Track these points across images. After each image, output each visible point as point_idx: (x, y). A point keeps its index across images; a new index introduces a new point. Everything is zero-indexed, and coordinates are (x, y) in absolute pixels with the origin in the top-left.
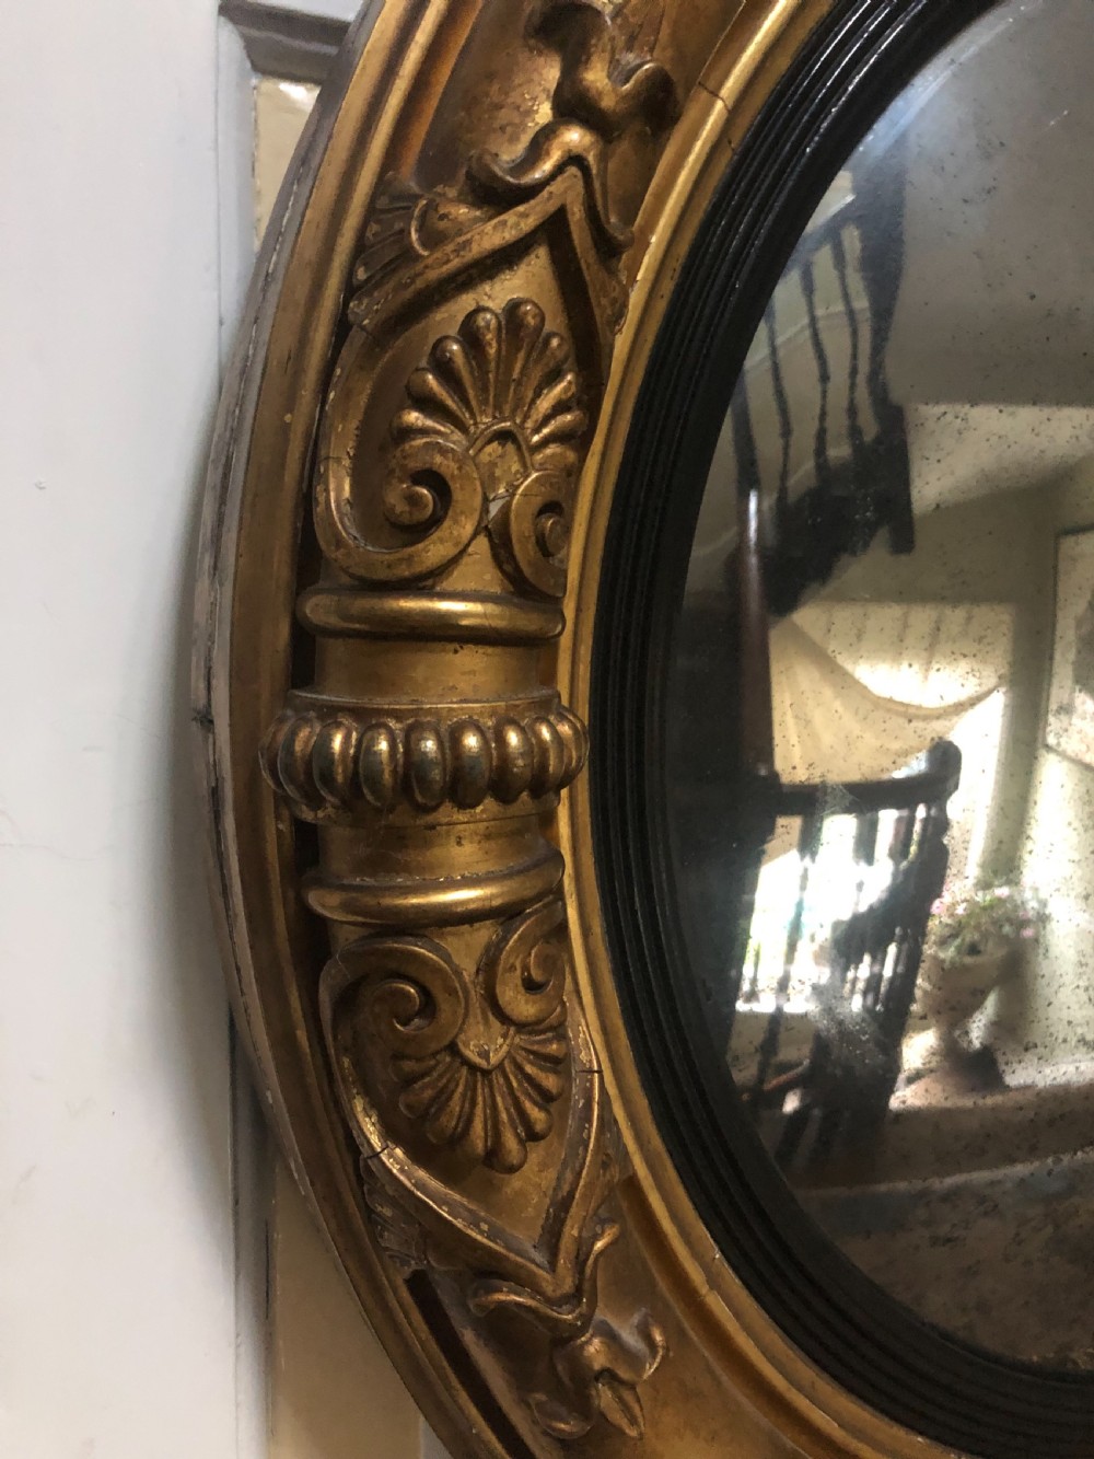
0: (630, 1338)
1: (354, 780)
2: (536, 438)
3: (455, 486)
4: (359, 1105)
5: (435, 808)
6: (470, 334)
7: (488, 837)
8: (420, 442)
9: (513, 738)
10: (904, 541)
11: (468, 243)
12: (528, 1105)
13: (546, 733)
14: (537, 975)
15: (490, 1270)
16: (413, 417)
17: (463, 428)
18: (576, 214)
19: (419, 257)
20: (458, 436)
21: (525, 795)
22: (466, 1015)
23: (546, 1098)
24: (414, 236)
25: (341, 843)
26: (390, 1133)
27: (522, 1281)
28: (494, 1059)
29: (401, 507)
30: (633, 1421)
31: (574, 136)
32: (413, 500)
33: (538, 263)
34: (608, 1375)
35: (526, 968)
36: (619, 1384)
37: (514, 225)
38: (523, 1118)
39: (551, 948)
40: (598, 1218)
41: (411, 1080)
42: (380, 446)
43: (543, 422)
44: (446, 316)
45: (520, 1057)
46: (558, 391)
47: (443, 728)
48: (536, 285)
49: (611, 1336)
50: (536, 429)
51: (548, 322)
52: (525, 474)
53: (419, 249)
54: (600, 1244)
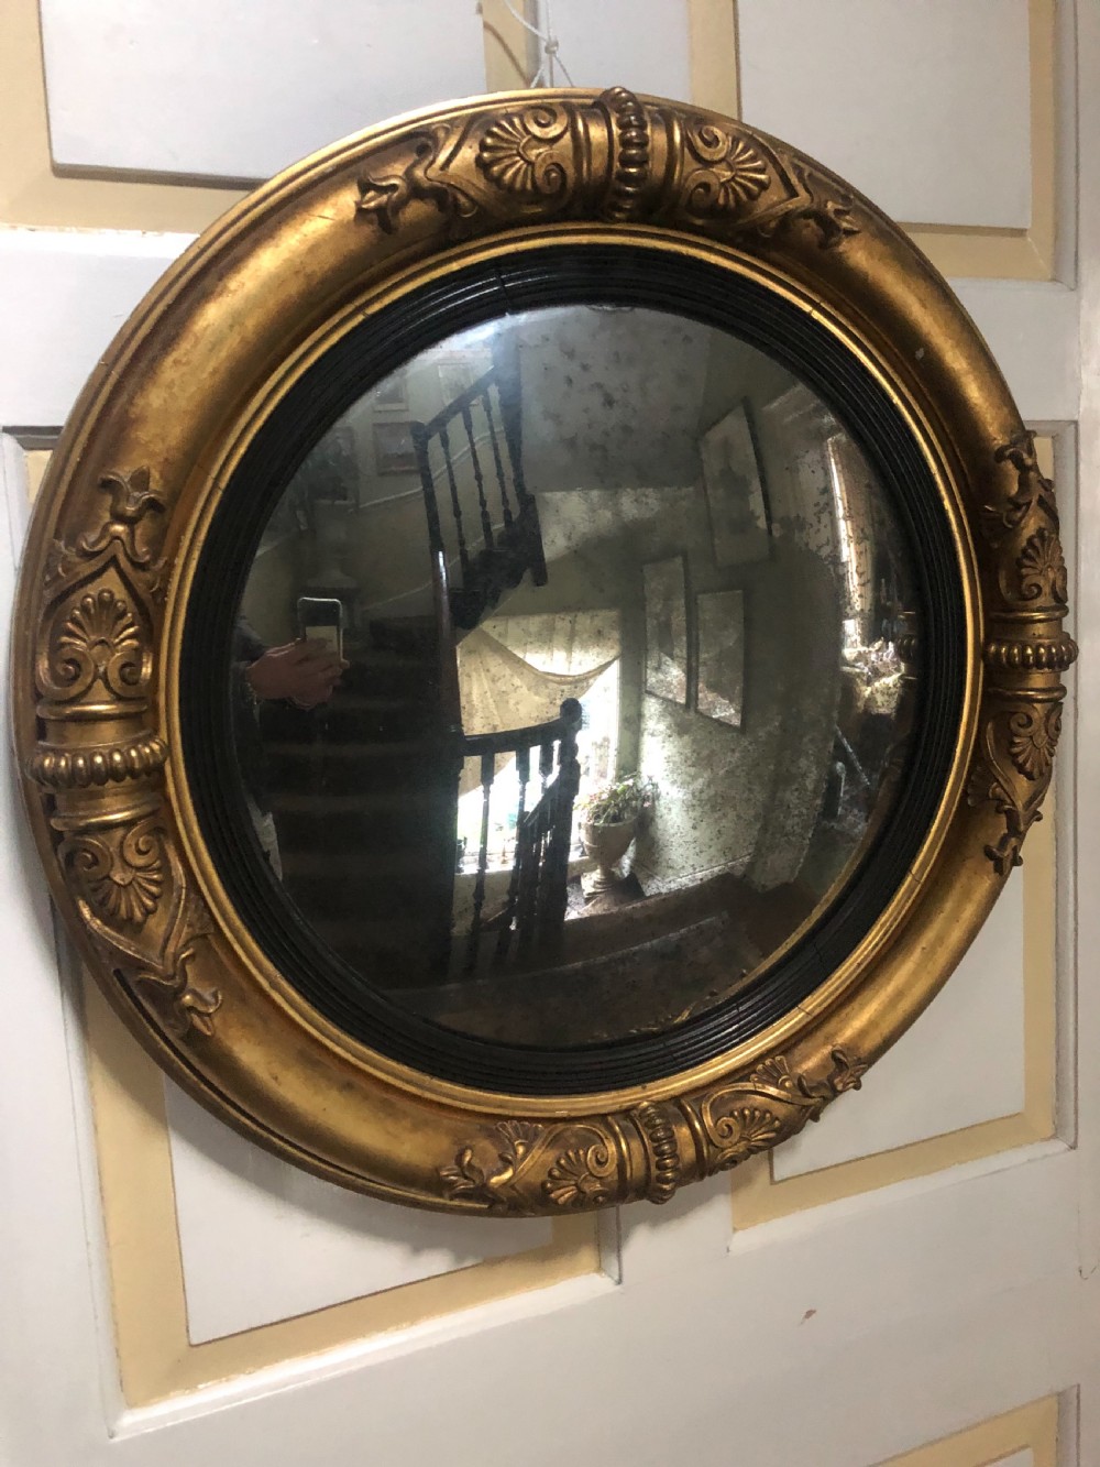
0: (208, 997)
1: (55, 777)
2: (117, 640)
3: (83, 665)
4: (81, 903)
5: (87, 785)
6: (85, 609)
7: (116, 795)
8: (68, 648)
9: (117, 757)
10: (540, 579)
11: (78, 574)
12: (144, 899)
13: (133, 753)
14: (143, 848)
15: (141, 967)
16: (65, 639)
17: (84, 641)
18: (122, 557)
19: (61, 577)
20: (83, 644)
21: (128, 778)
22: (112, 866)
23: (154, 897)
24: (60, 570)
25: (60, 801)
26: (94, 913)
27: (153, 970)
28: (127, 882)
29: (62, 673)
30: (210, 1030)
31: (119, 528)
32: (66, 670)
33: (112, 573)
34: (191, 1009)
35: (137, 845)
36: (200, 1014)
37: (96, 564)
38: (144, 905)
39: (150, 838)
40: (186, 946)
41: (95, 890)
42: (56, 649)
43: (121, 633)
44: (76, 598)
45: (140, 880)
46: (125, 621)
47: (87, 755)
48: (111, 583)
49: (195, 993)
50: (117, 636)
51: (117, 597)
52: (113, 655)
53: (63, 575)
54: (183, 956)
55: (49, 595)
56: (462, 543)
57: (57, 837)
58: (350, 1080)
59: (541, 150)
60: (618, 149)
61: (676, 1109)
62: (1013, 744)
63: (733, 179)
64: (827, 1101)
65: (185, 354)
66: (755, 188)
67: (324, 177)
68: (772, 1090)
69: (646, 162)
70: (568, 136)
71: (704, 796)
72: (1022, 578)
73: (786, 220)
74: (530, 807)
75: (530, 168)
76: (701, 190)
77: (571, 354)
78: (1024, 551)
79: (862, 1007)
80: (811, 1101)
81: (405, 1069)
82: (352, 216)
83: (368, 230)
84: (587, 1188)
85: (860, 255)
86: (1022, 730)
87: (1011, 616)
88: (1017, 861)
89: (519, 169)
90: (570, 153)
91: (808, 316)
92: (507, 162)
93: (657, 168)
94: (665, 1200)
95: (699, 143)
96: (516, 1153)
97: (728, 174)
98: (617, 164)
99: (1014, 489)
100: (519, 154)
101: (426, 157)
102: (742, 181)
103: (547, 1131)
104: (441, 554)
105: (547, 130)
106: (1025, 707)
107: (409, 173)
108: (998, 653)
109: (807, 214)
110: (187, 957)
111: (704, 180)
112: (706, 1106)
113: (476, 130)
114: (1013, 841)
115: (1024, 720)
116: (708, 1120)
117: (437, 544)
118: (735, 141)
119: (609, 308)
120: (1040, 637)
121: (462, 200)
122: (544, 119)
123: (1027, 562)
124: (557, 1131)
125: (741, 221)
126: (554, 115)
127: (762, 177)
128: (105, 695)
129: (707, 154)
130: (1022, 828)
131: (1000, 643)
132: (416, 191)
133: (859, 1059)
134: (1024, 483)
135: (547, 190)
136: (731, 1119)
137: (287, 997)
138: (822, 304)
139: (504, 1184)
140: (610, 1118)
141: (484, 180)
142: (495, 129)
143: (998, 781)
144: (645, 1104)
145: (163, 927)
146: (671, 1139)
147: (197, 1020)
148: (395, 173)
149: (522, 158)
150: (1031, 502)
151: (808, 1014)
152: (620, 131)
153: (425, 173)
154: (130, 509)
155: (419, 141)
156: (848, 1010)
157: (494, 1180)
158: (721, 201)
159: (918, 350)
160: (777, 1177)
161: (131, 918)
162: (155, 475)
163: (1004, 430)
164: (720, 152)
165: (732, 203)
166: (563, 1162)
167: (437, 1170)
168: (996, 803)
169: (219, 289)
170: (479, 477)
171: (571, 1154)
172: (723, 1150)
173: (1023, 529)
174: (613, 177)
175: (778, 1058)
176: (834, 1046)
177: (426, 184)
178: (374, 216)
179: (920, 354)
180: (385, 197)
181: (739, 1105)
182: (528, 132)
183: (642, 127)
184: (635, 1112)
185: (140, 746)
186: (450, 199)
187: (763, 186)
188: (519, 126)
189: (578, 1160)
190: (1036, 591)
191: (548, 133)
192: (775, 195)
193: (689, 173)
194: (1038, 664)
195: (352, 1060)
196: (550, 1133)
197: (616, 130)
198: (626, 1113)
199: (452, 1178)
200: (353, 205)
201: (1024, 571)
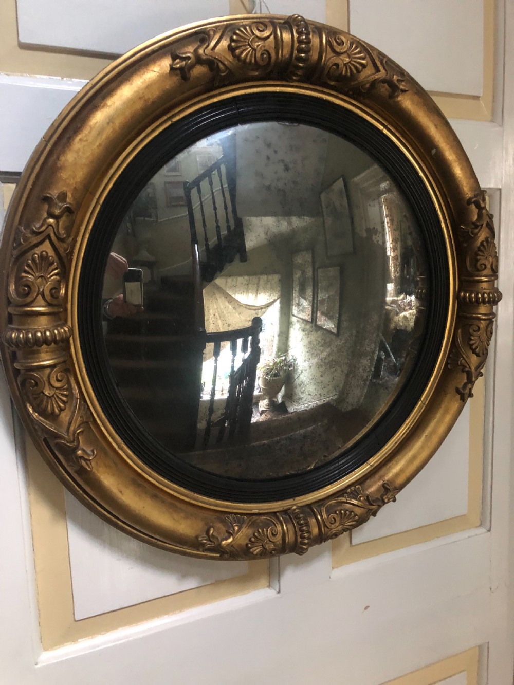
0: (89, 452)
1: (17, 342)
2: (49, 276)
3: (32, 287)
4: (28, 405)
5: (33, 347)
6: (33, 260)
7: (47, 352)
8: (25, 279)
9: (48, 333)
10: (244, 259)
11: (30, 242)
12: (60, 403)
13: (56, 332)
14: (59, 378)
15: (56, 436)
16: (23, 274)
18: (52, 235)
19: (22, 244)
20: (32, 277)
21: (53, 344)
22: (44, 387)
23: (64, 402)
24: (22, 240)
25: (19, 354)
26: (34, 410)
27: (63, 438)
28: (51, 395)
29: (22, 291)
30: (89, 467)
31: (51, 221)
32: (25, 290)
33: (47, 242)
34: (81, 457)
35: (57, 377)
36: (86, 460)
37: (40, 238)
38: (59, 406)
39: (63, 374)
40: (79, 427)
41: (35, 399)
42: (19, 279)
43: (51, 273)
44: (29, 255)
45: (58, 394)
46: (53, 267)
47: (33, 332)
48: (47, 247)
49: (84, 451)
50: (49, 275)
51: (49, 254)
52: (47, 283)
53: (23, 243)
54: (78, 431)
55: (16, 253)
56: (206, 240)
57: (17, 372)
58: (156, 494)
59: (260, 43)
60: (296, 45)
61: (309, 510)
62: (471, 340)
63: (350, 62)
64: (380, 507)
65: (85, 136)
66: (360, 67)
67: (154, 52)
68: (355, 502)
69: (310, 51)
70: (272, 37)
71: (327, 361)
72: (477, 260)
73: (374, 83)
74: (236, 369)
75: (254, 52)
76: (334, 67)
77: (269, 146)
78: (479, 248)
79: (397, 463)
80: (373, 506)
81: (182, 489)
82: (168, 72)
83: (176, 79)
84: (267, 546)
85: (407, 103)
86: (475, 333)
87: (472, 279)
88: (471, 395)
89: (249, 52)
90: (273, 45)
91: (381, 132)
92: (243, 48)
93: (314, 56)
94: (304, 553)
95: (335, 44)
96: (234, 529)
97: (348, 60)
98: (295, 52)
99: (475, 218)
100: (249, 45)
101: (205, 44)
102: (355, 63)
103: (248, 519)
104: (196, 245)
105: (263, 33)
106: (476, 322)
107: (196, 51)
108: (465, 297)
109: (384, 81)
110: (80, 432)
111: (336, 62)
112: (324, 509)
113: (229, 31)
114: (469, 386)
115: (476, 329)
116: (325, 516)
117: (194, 240)
118: (351, 44)
119: (287, 124)
120: (485, 289)
121: (221, 66)
122: (261, 28)
123: (480, 253)
124: (253, 520)
125: (352, 84)
126: (266, 26)
127: (364, 62)
128: (43, 302)
129: (338, 49)
130: (474, 379)
131: (466, 292)
132: (199, 60)
133: (395, 488)
134: (480, 216)
135: (261, 63)
136: (335, 515)
137: (126, 453)
138: (389, 126)
139: (228, 545)
140: (278, 514)
141: (231, 57)
142: (238, 32)
143: (463, 358)
144: (295, 507)
145: (68, 418)
146: (307, 524)
147: (83, 463)
148: (189, 51)
149: (250, 47)
150: (482, 225)
151: (371, 466)
152: (297, 36)
153: (204, 51)
154: (57, 212)
155: (201, 36)
156: (390, 464)
157: (224, 542)
158: (344, 73)
159: (432, 149)
160: (353, 543)
161: (53, 412)
162: (69, 195)
163: (471, 189)
164: (344, 48)
165: (349, 74)
166: (256, 534)
167: (197, 537)
168: (461, 368)
169: (102, 105)
170: (215, 209)
171: (260, 531)
172: (331, 529)
173: (479, 237)
174: (294, 58)
175: (357, 486)
176: (384, 481)
177: (204, 57)
178: (178, 72)
179: (434, 151)
180: (184, 63)
181: (339, 508)
182: (253, 33)
183: (308, 34)
184: (290, 511)
185: (59, 328)
186: (216, 64)
187: (364, 66)
188: (249, 31)
189: (264, 534)
190: (483, 267)
191: (262, 35)
192: (369, 71)
193: (329, 58)
194: (484, 302)
195: (157, 484)
196: (250, 520)
197: (295, 35)
198: (285, 512)
199: (205, 541)
200: (169, 66)
201: (478, 257)
